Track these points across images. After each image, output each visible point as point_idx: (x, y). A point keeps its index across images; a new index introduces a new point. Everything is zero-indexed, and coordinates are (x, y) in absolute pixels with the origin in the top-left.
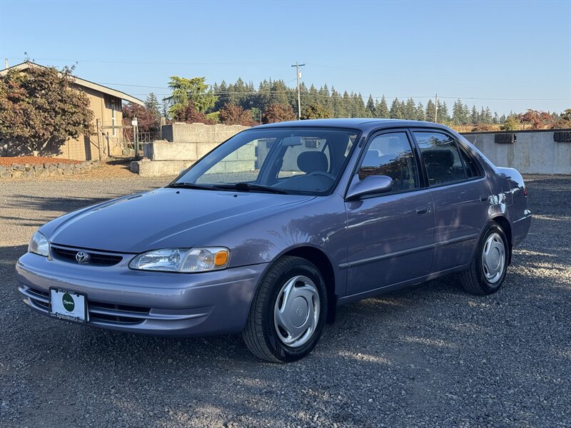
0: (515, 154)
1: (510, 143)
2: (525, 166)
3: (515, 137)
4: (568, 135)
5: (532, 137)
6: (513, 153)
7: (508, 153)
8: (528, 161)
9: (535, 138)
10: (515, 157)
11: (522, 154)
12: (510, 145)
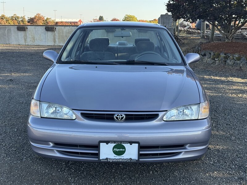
0: (28, 36)
1: (25, 30)
2: (33, 41)
3: (27, 28)
4: (52, 28)
5: (35, 28)
6: (27, 35)
7: (24, 35)
8: (34, 39)
9: (36, 29)
10: (28, 37)
11: (31, 36)
12: (24, 32)
